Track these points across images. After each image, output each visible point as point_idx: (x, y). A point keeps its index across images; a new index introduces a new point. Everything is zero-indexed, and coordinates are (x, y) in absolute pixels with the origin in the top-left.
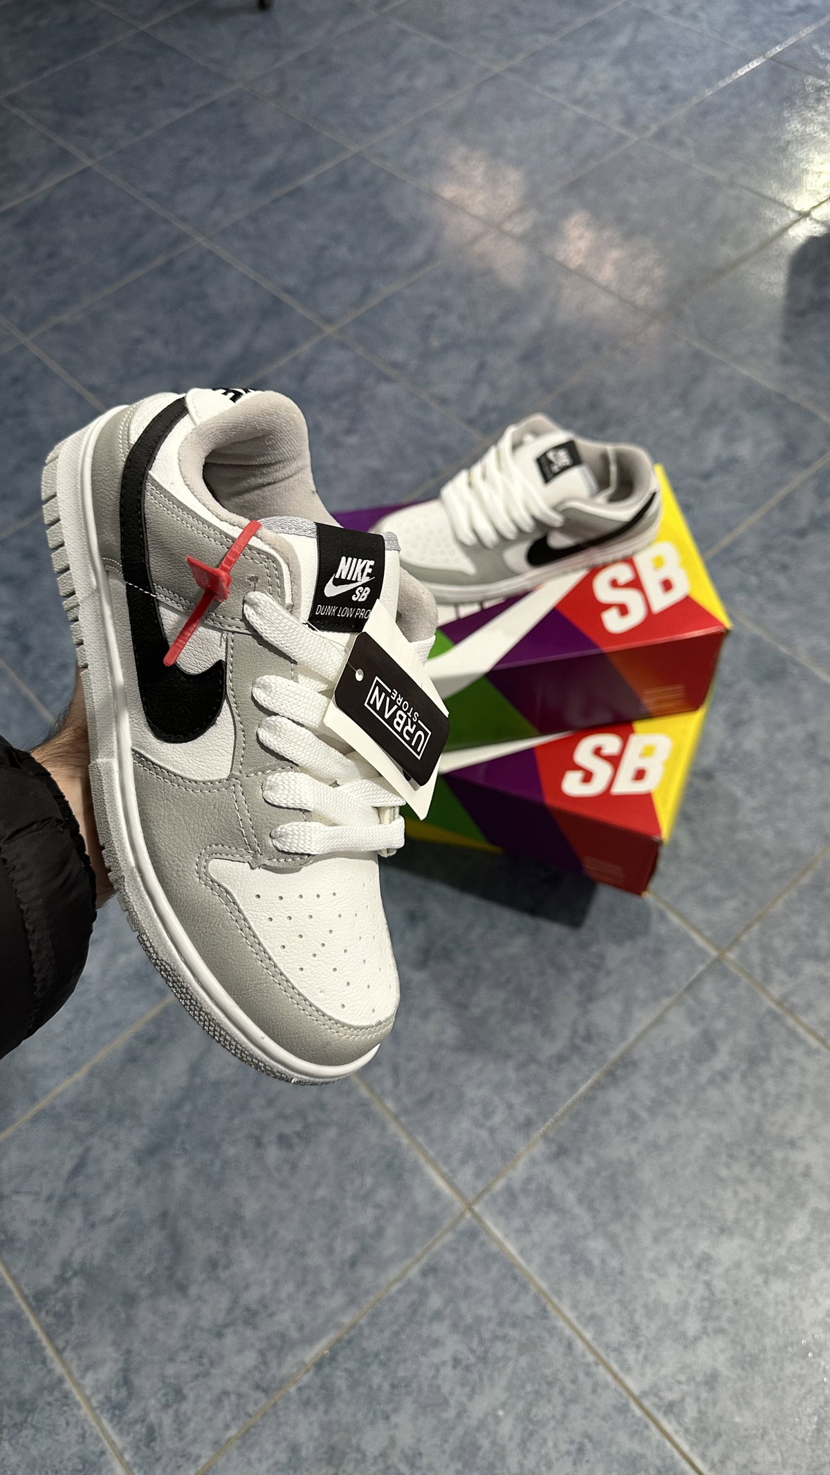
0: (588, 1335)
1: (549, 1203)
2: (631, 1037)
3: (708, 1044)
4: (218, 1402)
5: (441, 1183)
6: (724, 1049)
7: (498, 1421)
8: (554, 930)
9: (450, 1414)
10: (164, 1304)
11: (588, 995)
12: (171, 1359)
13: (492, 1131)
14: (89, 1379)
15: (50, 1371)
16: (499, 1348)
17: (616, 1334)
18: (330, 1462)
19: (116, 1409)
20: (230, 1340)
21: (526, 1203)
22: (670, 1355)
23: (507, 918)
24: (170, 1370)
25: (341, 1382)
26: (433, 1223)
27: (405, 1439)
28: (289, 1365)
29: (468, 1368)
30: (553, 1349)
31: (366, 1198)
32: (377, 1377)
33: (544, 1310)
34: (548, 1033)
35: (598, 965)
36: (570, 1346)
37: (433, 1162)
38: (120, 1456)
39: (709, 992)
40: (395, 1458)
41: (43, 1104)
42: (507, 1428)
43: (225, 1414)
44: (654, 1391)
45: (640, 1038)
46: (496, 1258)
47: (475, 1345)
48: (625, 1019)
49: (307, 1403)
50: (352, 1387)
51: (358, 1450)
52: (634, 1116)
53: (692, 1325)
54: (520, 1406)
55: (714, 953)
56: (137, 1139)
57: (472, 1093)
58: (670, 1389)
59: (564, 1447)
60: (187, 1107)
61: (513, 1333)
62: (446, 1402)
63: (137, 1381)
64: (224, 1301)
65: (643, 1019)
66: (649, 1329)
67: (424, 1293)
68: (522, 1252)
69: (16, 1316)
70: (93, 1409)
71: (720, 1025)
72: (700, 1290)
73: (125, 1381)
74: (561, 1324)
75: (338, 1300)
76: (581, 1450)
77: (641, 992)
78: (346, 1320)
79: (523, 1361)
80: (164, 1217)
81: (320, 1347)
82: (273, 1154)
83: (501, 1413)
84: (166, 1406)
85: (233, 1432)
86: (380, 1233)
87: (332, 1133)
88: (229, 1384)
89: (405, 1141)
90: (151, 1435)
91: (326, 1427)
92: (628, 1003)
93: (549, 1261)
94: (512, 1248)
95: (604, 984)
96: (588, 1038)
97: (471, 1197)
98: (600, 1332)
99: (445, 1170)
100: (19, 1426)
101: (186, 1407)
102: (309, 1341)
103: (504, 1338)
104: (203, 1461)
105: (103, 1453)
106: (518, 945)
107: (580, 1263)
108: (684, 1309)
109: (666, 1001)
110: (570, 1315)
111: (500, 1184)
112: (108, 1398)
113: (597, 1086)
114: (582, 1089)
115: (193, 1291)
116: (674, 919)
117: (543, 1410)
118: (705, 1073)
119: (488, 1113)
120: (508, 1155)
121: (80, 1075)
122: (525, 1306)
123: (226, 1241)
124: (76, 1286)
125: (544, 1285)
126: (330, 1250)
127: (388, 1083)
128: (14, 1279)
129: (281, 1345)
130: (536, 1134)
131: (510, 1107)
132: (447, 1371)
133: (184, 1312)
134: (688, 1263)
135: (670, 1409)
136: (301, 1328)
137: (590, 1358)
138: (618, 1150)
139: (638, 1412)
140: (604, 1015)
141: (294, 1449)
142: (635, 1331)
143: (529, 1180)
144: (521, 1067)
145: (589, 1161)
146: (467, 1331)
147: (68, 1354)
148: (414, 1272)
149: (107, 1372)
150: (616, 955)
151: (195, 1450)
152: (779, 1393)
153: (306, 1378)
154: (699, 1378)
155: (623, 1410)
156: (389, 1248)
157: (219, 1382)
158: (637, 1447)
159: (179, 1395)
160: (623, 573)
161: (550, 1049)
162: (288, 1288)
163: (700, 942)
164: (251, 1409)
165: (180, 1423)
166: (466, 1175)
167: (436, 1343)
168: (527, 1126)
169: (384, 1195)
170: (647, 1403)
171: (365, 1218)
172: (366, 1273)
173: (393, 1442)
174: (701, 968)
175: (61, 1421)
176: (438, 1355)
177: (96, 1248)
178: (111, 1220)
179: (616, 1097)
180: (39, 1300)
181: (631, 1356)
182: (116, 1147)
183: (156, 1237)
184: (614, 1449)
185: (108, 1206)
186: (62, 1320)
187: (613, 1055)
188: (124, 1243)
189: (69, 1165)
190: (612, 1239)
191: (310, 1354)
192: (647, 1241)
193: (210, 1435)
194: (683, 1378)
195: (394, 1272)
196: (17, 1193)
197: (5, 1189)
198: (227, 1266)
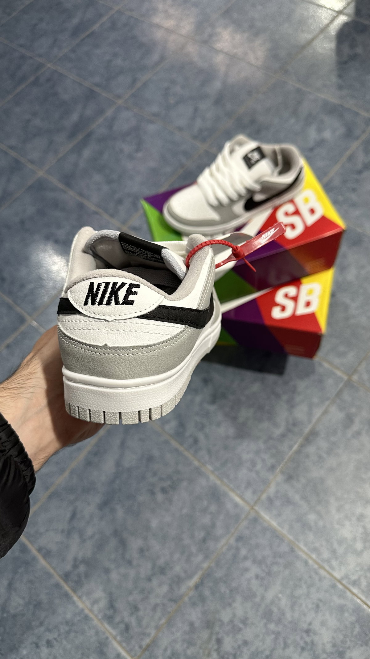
0: (314, 556)
1: (288, 501)
2: (314, 420)
3: (349, 420)
4: (154, 608)
5: (237, 499)
6: (357, 421)
7: (279, 599)
8: (271, 378)
9: (258, 599)
10: (122, 570)
11: (291, 405)
12: (130, 593)
13: (257, 473)
14: (96, 608)
15: (77, 607)
16: (275, 568)
17: (326, 554)
18: (208, 627)
19: (110, 619)
20: (155, 582)
21: (278, 503)
22: (352, 561)
23: (249, 375)
24: (131, 598)
25: (207, 593)
26: (237, 518)
27: (240, 613)
28: (183, 589)
29: (263, 579)
30: (299, 565)
31: (205, 511)
32: (223, 588)
33: (292, 548)
34: (276, 425)
35: (294, 391)
36: (306, 563)
37: (233, 490)
38: (115, 638)
39: (346, 396)
40: (236, 622)
41: (52, 489)
42: (284, 602)
43: (158, 614)
44: (347, 576)
45: (319, 420)
46: (267, 529)
47: (264, 568)
48: (310, 414)
49: (194, 604)
50: (213, 593)
51: (220, 620)
52: (320, 457)
53: (359, 546)
54: (288, 592)
55: (345, 378)
56: (97, 499)
57: (246, 457)
58: (353, 574)
59: (310, 606)
60: (118, 482)
61: (281, 561)
62: (255, 595)
63: (118, 605)
64: (149, 565)
65: (318, 413)
66: (341, 550)
67: (238, 549)
68: (279, 524)
69: (57, 585)
70: (99, 620)
71: (353, 410)
72: (361, 530)
73: (111, 605)
74: (301, 553)
75: (200, 557)
76: (318, 606)
77: (315, 400)
78: (205, 565)
79: (287, 572)
80: (116, 533)
81: (196, 579)
82: (160, 497)
83: (280, 595)
84: (131, 614)
85: (163, 621)
86: (213, 526)
87: (185, 484)
88: (158, 601)
89: (218, 482)
90: (127, 628)
91: (204, 613)
92: (311, 406)
93: (291, 527)
94: (274, 524)
95: (298, 399)
96: (294, 425)
97: (252, 503)
98: (319, 554)
99: (238, 492)
100: (68, 632)
101: (141, 613)
102: (190, 577)
103: (276, 563)
104: (152, 635)
105: (107, 638)
106: (256, 387)
107: (306, 526)
108: (354, 539)
109: (327, 403)
110: (305, 549)
111: (264, 497)
112: (105, 615)
113: (302, 446)
114: (295, 447)
115: (135, 563)
116: (326, 365)
117: (299, 592)
118: (350, 433)
119: (254, 464)
120: (266, 483)
121: (66, 474)
122: (284, 548)
123: (145, 539)
124: (82, 568)
125: (291, 538)
126: (192, 536)
127: (207, 458)
128: (54, 569)
129: (178, 581)
130: (278, 470)
131: (263, 460)
132: (254, 582)
133: (132, 573)
134: (354, 519)
135: (355, 583)
136: (185, 572)
137: (316, 566)
138: (315, 473)
139: (340, 586)
140: (300, 413)
141: (192, 624)
142: (334, 552)
143: (277, 492)
144: (265, 442)
145: (303, 480)
146: (259, 562)
147: (84, 598)
148: (232, 541)
149: (103, 604)
150: (302, 385)
151: (148, 631)
153: (191, 593)
154: (366, 568)
155: (334, 586)
156: (219, 531)
157: (153, 600)
158: (342, 602)
159: (136, 608)
160: (290, 208)
161: (278, 432)
162: (177, 556)
163: (339, 373)
164: (169, 609)
165: (139, 621)
166: (248, 494)
167: (247, 570)
168: (272, 468)
169: (213, 508)
170: (344, 582)
171: (206, 520)
172: (211, 544)
173: (234, 615)
174: (341, 385)
175: (86, 627)
176: (248, 575)
177: (87, 551)
178: (92, 537)
179: (311, 449)
180: (66, 577)
181: (334, 563)
182: (89, 504)
183: (113, 542)
184: (332, 604)
185: (89, 531)
186: (78, 584)
187: (307, 431)
188: (100, 546)
189: (68, 515)
190: (319, 514)
191: (192, 583)
192: (333, 510)
193: (153, 624)
194: (358, 569)
195: (223, 542)
196: (47, 530)
197: (42, 530)
198: (148, 550)
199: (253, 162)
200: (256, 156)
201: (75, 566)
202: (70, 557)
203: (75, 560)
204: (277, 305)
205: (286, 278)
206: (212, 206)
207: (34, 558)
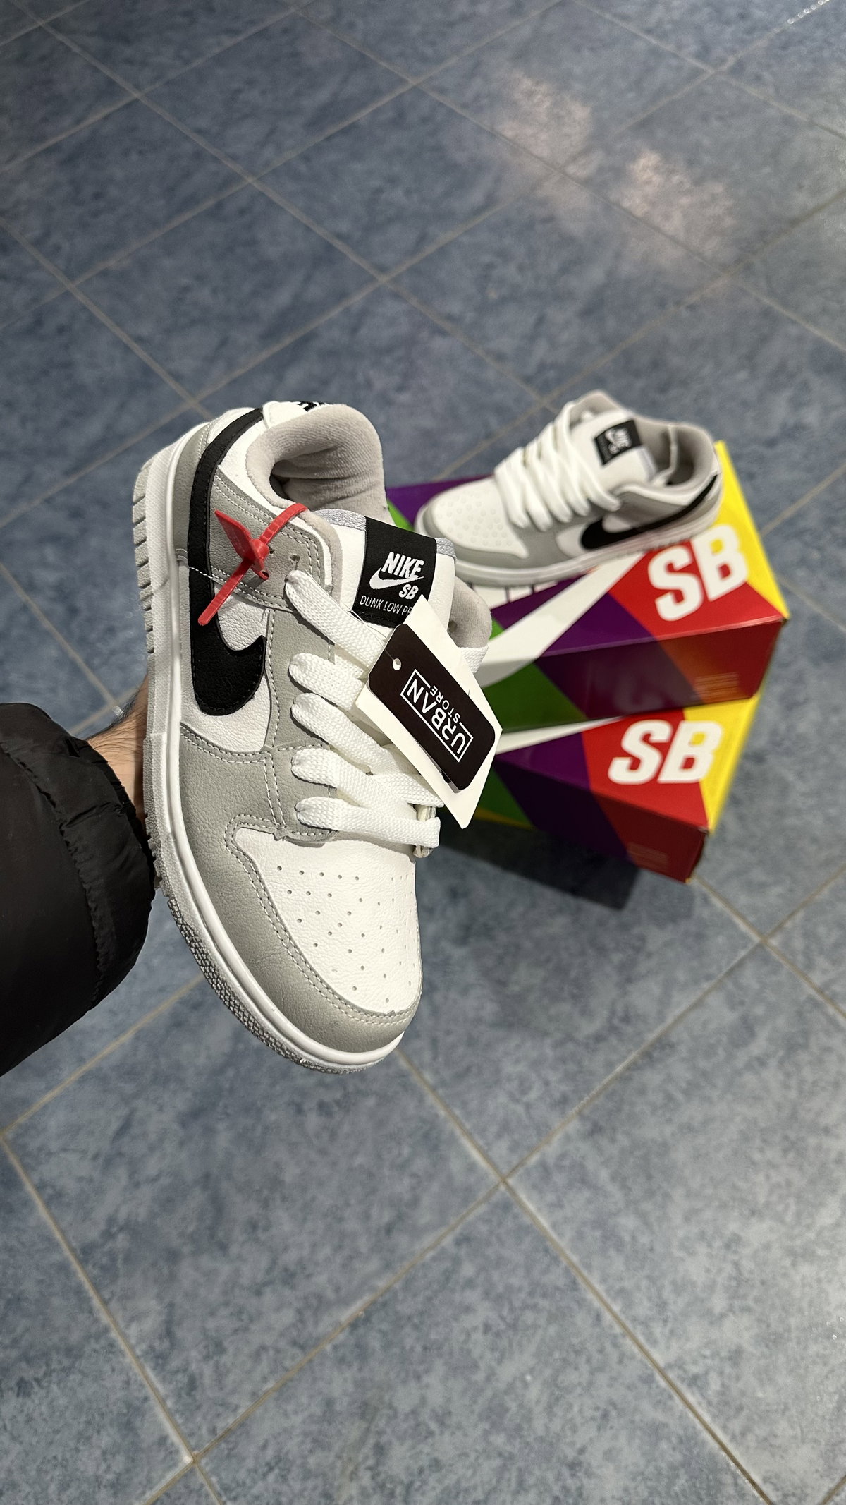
0: (616, 1308)
1: (582, 1179)
2: (670, 1020)
3: (747, 1028)
4: (257, 1355)
5: (476, 1156)
6: (763, 1035)
7: (526, 1385)
8: (595, 911)
9: (480, 1377)
10: (206, 1261)
11: (627, 976)
12: (212, 1314)
13: (528, 1106)
14: (133, 1330)
15: (96, 1321)
16: (529, 1317)
17: (643, 1308)
18: (362, 1416)
19: (160, 1360)
20: (269, 1297)
21: (559, 1179)
22: (696, 1332)
23: (549, 897)
24: (211, 1324)
25: (375, 1343)
26: (468, 1194)
27: (436, 1398)
28: (325, 1325)
29: (498, 1334)
30: (581, 1320)
31: (402, 1167)
32: (410, 1339)
33: (574, 1282)
34: (586, 1012)
35: (639, 947)
36: (598, 1318)
37: (469, 1135)
38: (163, 1402)
39: (749, 977)
40: (425, 1416)
41: (90, 1065)
42: (534, 1393)
43: (264, 1367)
44: (679, 1364)
45: (679, 1019)
46: (527, 1230)
47: (505, 1312)
48: (664, 1002)
49: (341, 1361)
50: (387, 1346)
51: (391, 1406)
52: (669, 1097)
53: (719, 1303)
54: (548, 1372)
55: (756, 939)
56: (181, 1102)
57: (509, 1068)
58: (695, 1363)
59: (589, 1413)
60: (231, 1073)
61: (544, 1303)
62: (475, 1366)
63: (180, 1333)
64: (264, 1262)
65: (681, 1002)
66: (677, 1305)
67: (457, 1261)
68: (554, 1226)
69: (63, 1268)
70: (137, 1358)
71: (759, 1010)
72: (729, 1269)
73: (168, 1332)
74: (590, 1296)
75: (374, 1264)
76: (605, 1416)
77: (681, 976)
78: (381, 1284)
79: (552, 1330)
80: (206, 1180)
81: (356, 1309)
82: (313, 1121)
83: (528, 1378)
84: (207, 1358)
85: (270, 1385)
86: (415, 1202)
87: (371, 1102)
88: (268, 1340)
89: (442, 1113)
90: (192, 1385)
91: (360, 1384)
92: (668, 986)
93: (580, 1236)
94: (544, 1222)
95: (643, 966)
96: (626, 1019)
97: (505, 1171)
98: (629, 1305)
99: (481, 1142)
100: (67, 1371)
101: (226, 1359)
102: (345, 1302)
103: (534, 1307)
104: (241, 1411)
105: (146, 1399)
106: (559, 924)
107: (611, 1238)
108: (711, 1287)
109: (706, 985)
110: (600, 1288)
111: (534, 1159)
112: (151, 1348)
113: (633, 1067)
114: (619, 1069)
115: (234, 1250)
116: (718, 904)
117: (570, 1377)
118: (742, 1058)
119: (524, 1088)
120: (543, 1130)
121: (126, 1038)
122: (556, 1278)
123: (266, 1204)
124: (122, 1241)
125: (575, 1259)
126: (367, 1217)
127: (427, 1056)
128: (63, 1232)
129: (318, 1305)
130: (572, 1111)
131: (547, 1083)
132: (478, 1336)
133: (225, 1270)
134: (718, 1243)
135: (694, 1381)
136: (337, 1290)
137: (618, 1330)
138: (652, 1131)
139: (663, 1383)
140: (644, 996)
141: (329, 1403)
142: (662, 1306)
143: (563, 1156)
144: (558, 1044)
145: (623, 1141)
146: (497, 1298)
147: (114, 1305)
148: (448, 1241)
149: (151, 1323)
150: (657, 937)
151: (234, 1400)
152: (802, 1371)
153: (341, 1337)
154: (724, 1353)
155: (648, 1380)
156: (424, 1216)
157: (257, 1337)
158: (660, 1416)
159: (219, 1348)
160: (680, 557)
161: (588, 1028)
162: (326, 1251)
163: (743, 927)
164: (287, 1363)
165: (220, 1375)
166: (501, 1148)
167: (468, 1309)
168: (564, 1101)
169: (420, 1164)
170: (672, 1375)
171: (402, 1187)
172: (402, 1240)
173: (423, 1401)
174: (743, 953)
175: (107, 1368)
176: (468, 1321)
177: (140, 1206)
178: (155, 1179)
179: (652, 1078)
180: (86, 1253)
181: (658, 1330)
182: (161, 1109)
183: (198, 1198)
184: (637, 1418)
185: (152, 1166)
186: (107, 1273)
187: (651, 1037)
188: (167, 1202)
189: (115, 1126)
190: (643, 1217)
191: (346, 1315)
192: (677, 1219)
193: (248, 1387)
194: (708, 1353)
195: (428, 1240)
196: (65, 1150)
197: (54, 1146)
198: (267, 1228)
199: (614, 449)
200: (622, 438)
201: (108, 1235)
202: (101, 1214)
203: (111, 1221)
204: (625, 754)
205: (654, 703)
206: (515, 527)
207: (27, 1203)
